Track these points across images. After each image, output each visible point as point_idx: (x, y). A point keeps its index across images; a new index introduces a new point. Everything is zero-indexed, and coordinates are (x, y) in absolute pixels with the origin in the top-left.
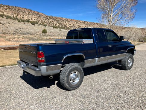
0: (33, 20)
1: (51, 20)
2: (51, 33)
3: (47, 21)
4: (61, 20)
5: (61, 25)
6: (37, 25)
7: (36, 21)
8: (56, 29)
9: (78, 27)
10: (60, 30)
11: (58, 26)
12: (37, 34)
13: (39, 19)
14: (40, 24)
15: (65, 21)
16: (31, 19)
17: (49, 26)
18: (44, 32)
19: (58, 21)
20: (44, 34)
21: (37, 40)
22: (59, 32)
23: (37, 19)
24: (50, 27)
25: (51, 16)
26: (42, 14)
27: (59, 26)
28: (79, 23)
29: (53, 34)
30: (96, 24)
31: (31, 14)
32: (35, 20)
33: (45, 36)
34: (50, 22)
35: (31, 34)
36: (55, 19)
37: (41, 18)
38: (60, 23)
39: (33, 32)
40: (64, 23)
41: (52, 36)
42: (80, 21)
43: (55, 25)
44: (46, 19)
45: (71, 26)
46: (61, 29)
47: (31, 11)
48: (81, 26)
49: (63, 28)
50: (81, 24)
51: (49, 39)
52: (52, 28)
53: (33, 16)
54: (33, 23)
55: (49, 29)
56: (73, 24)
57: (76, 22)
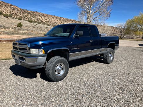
0: (6, 12)
1: (26, 14)
2: (27, 27)
3: (22, 15)
4: (37, 15)
5: (37, 19)
6: (11, 18)
7: (9, 14)
8: (32, 23)
9: (54, 22)
10: (36, 25)
11: (33, 20)
12: (12, 28)
13: (13, 13)
14: (14, 18)
15: (41, 16)
16: (4, 11)
17: (24, 20)
18: (20, 25)
19: (34, 15)
20: (19, 28)
21: (12, 34)
22: (36, 27)
23: (11, 12)
24: (26, 21)
25: (26, 10)
26: (16, 7)
27: (35, 20)
28: (55, 18)
29: (29, 29)
30: (72, 20)
31: (4, 6)
32: (8, 12)
33: (20, 30)
34: (25, 16)
35: (5, 27)
36: (30, 13)
37: (15, 11)
38: (36, 18)
39: (7, 25)
40: (40, 18)
41: (28, 30)
42: (56, 17)
43: (30, 19)
44: (20, 13)
45: (47, 21)
46: (38, 24)
47: (3, 3)
48: (57, 21)
49: (39, 23)
50: (57, 19)
51: (25, 33)
52: (28, 22)
53: (6, 8)
54: (6, 16)
55: (24, 23)
56: (49, 19)
57: (52, 17)
